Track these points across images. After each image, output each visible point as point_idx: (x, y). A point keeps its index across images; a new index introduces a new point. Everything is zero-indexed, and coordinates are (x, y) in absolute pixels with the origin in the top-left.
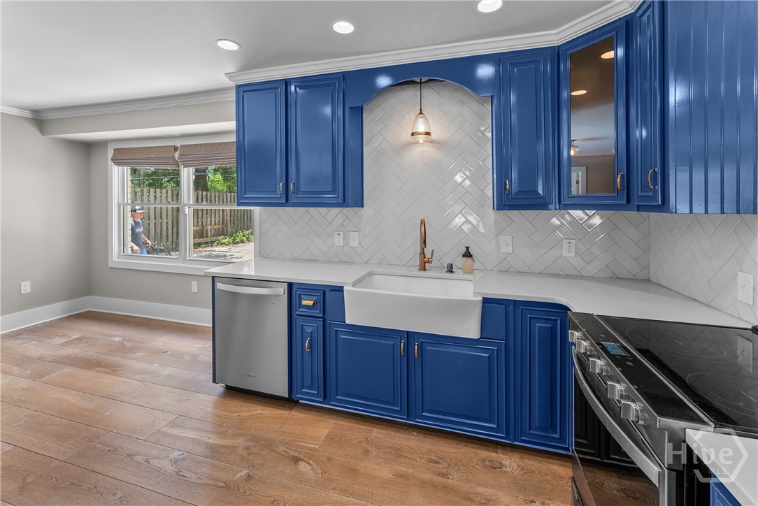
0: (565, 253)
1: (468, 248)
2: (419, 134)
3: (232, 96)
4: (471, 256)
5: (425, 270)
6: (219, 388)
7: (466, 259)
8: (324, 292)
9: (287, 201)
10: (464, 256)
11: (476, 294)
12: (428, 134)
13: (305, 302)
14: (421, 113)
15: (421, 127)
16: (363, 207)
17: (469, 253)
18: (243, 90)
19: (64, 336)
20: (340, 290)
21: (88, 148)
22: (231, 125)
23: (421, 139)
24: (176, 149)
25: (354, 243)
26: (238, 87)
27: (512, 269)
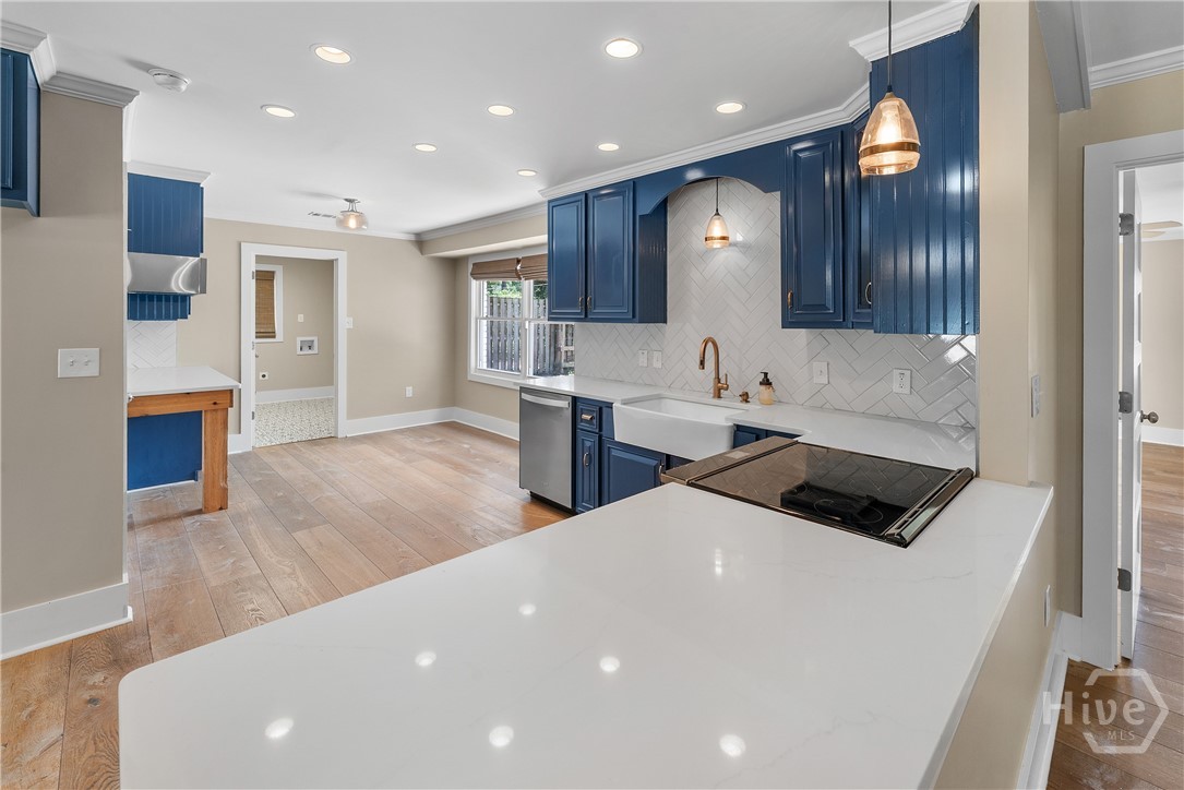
0: (896, 388)
1: (766, 374)
2: (712, 238)
3: (545, 209)
4: (770, 384)
5: (719, 397)
6: (526, 493)
7: (763, 387)
8: (601, 409)
9: (586, 316)
10: (761, 383)
11: (727, 419)
12: (724, 238)
13: (584, 416)
14: (717, 214)
15: (717, 230)
16: (665, 322)
17: (768, 380)
18: (554, 204)
19: (431, 437)
20: (610, 406)
21: (454, 264)
22: (544, 238)
23: (717, 244)
24: (518, 261)
25: (657, 365)
26: (549, 202)
27: (828, 406)
